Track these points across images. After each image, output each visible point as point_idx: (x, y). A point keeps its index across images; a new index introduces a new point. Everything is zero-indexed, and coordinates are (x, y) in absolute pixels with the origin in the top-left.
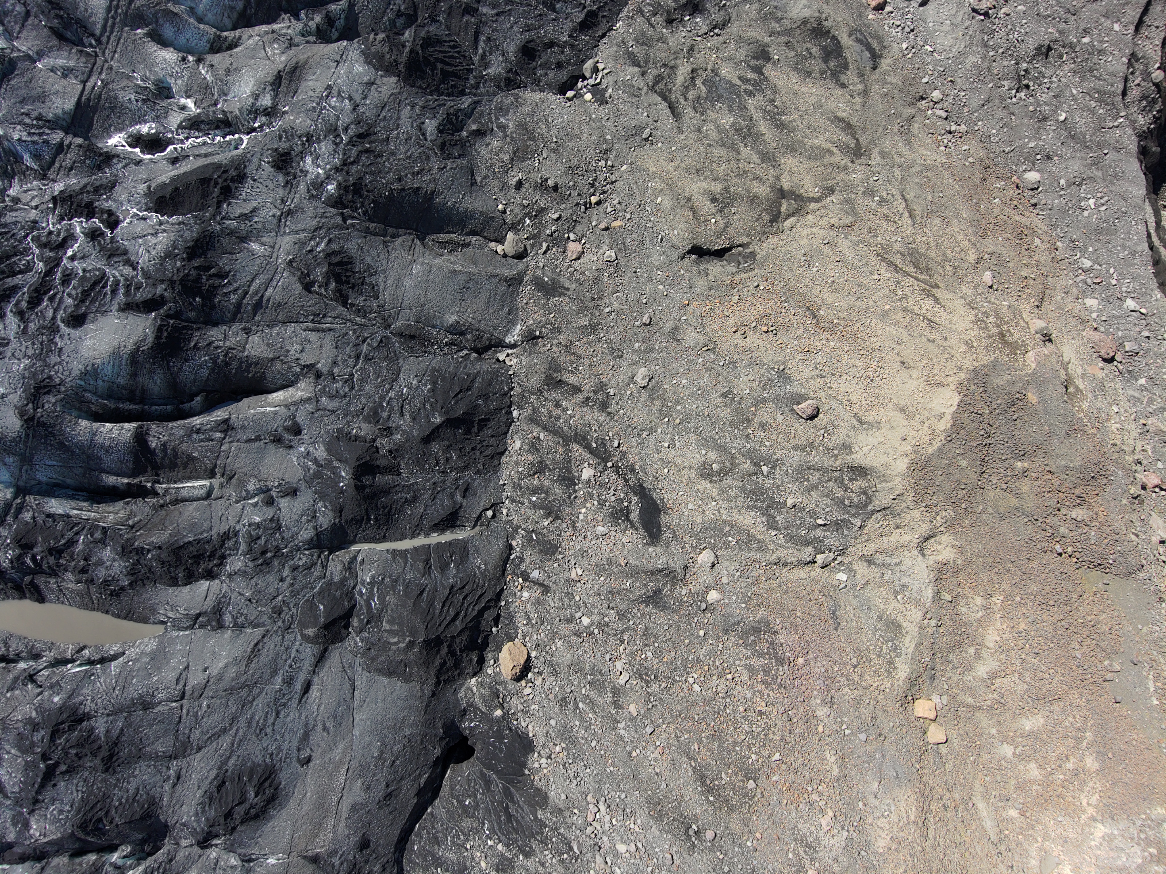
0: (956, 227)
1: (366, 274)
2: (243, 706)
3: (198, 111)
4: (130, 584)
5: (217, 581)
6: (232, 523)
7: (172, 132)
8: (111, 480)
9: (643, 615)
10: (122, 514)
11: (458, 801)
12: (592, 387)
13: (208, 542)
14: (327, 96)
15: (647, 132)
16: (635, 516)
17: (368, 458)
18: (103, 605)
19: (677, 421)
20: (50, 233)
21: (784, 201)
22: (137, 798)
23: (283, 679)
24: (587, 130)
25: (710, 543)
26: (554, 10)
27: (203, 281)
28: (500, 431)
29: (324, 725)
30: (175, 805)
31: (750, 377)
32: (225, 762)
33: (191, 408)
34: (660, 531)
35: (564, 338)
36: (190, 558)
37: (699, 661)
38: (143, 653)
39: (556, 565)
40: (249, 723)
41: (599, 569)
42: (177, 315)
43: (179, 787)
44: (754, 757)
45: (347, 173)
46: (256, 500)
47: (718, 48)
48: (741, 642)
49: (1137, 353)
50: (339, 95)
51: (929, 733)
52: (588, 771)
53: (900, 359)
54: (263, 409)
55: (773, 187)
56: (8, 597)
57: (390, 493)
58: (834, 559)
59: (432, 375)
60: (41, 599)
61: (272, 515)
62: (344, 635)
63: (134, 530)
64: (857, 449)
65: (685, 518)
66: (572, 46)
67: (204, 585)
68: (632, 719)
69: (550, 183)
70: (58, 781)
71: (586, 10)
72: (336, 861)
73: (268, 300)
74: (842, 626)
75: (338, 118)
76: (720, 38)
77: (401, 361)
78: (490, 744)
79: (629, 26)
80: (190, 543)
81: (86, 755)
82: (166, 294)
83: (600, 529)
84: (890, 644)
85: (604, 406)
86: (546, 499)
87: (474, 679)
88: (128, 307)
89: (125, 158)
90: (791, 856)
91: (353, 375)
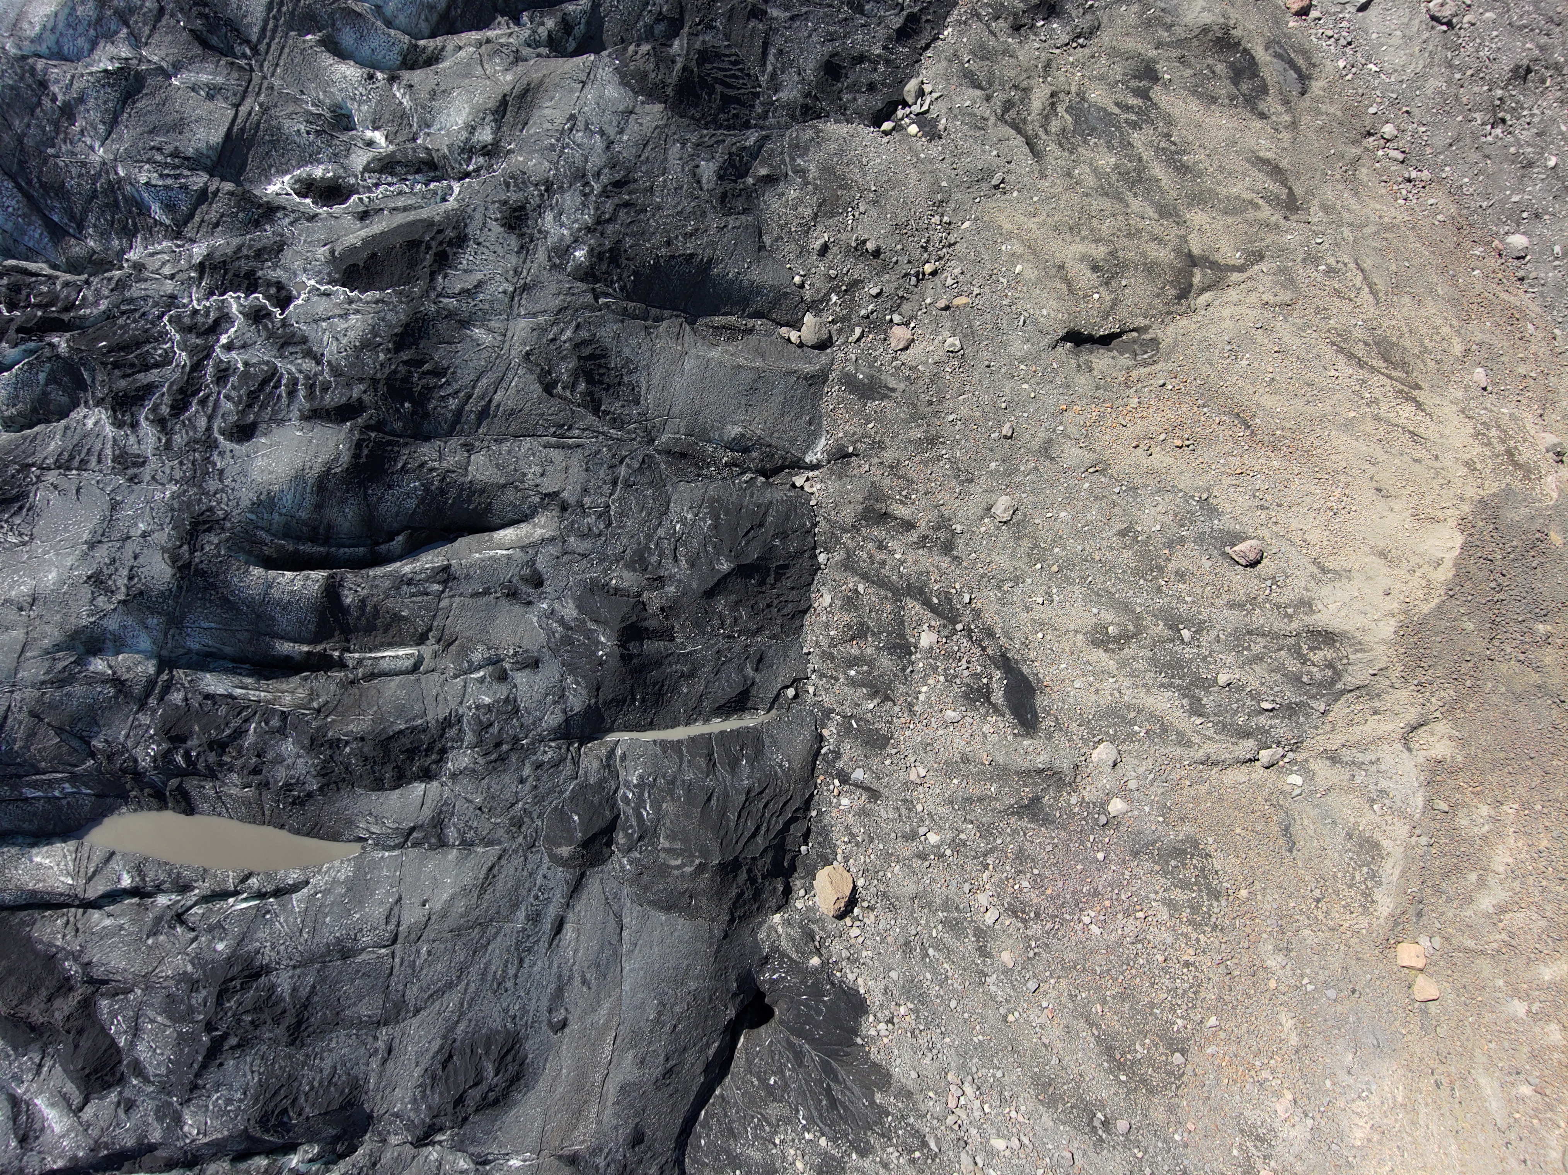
0: (1431, 308)
1: (624, 371)
2: (474, 953)
3: (391, 148)
4: (321, 789)
5: (435, 784)
6: (453, 705)
7: (356, 177)
8: (286, 648)
9: (1015, 831)
10: (301, 694)
11: (759, 1079)
12: (930, 521)
13: (424, 731)
14: (571, 130)
15: (999, 176)
16: (998, 696)
17: (635, 619)
18: (279, 816)
19: (1055, 568)
20: (195, 312)
21: (1197, 271)
22: (334, 1080)
23: (527, 916)
24: (914, 175)
25: (1107, 734)
26: (862, 12)
27: (415, 380)
28: (802, 581)
29: (583, 975)
30: (385, 1088)
31: (1159, 508)
32: (451, 1029)
33: (389, 550)
34: (1037, 718)
35: (888, 456)
36: (402, 752)
37: (1096, 893)
38: (335, 882)
39: (887, 762)
40: (484, 975)
41: (950, 769)
42: (379, 426)
43: (390, 1064)
44: (1179, 1021)
45: (602, 234)
46: (482, 673)
47: (1084, 64)
48: (1157, 868)
50: (587, 127)
51: (1415, 988)
52: (947, 1040)
53: (1374, 484)
54: (492, 553)
55: (1178, 251)
56: (142, 808)
57: (661, 664)
58: (1284, 756)
59: (711, 506)
60: (189, 810)
61: (505, 694)
62: (606, 856)
63: (322, 716)
64: (1320, 607)
65: (1071, 700)
66: (887, 62)
67: (418, 788)
68: (1007, 972)
69: (870, 246)
70: (226, 1060)
71: (905, 13)
72: (601, 1161)
73: (498, 406)
74: (1297, 846)
75: (586, 161)
76: (1087, 51)
77: (669, 488)
78: (801, 1003)
79: (962, 33)
80: (401, 732)
81: (265, 1023)
82: (365, 397)
83: (950, 715)
84: (1365, 869)
85: (948, 548)
86: (869, 673)
87: (778, 915)
88: (315, 415)
89: (293, 211)
90: (1235, 1152)
91: (608, 506)
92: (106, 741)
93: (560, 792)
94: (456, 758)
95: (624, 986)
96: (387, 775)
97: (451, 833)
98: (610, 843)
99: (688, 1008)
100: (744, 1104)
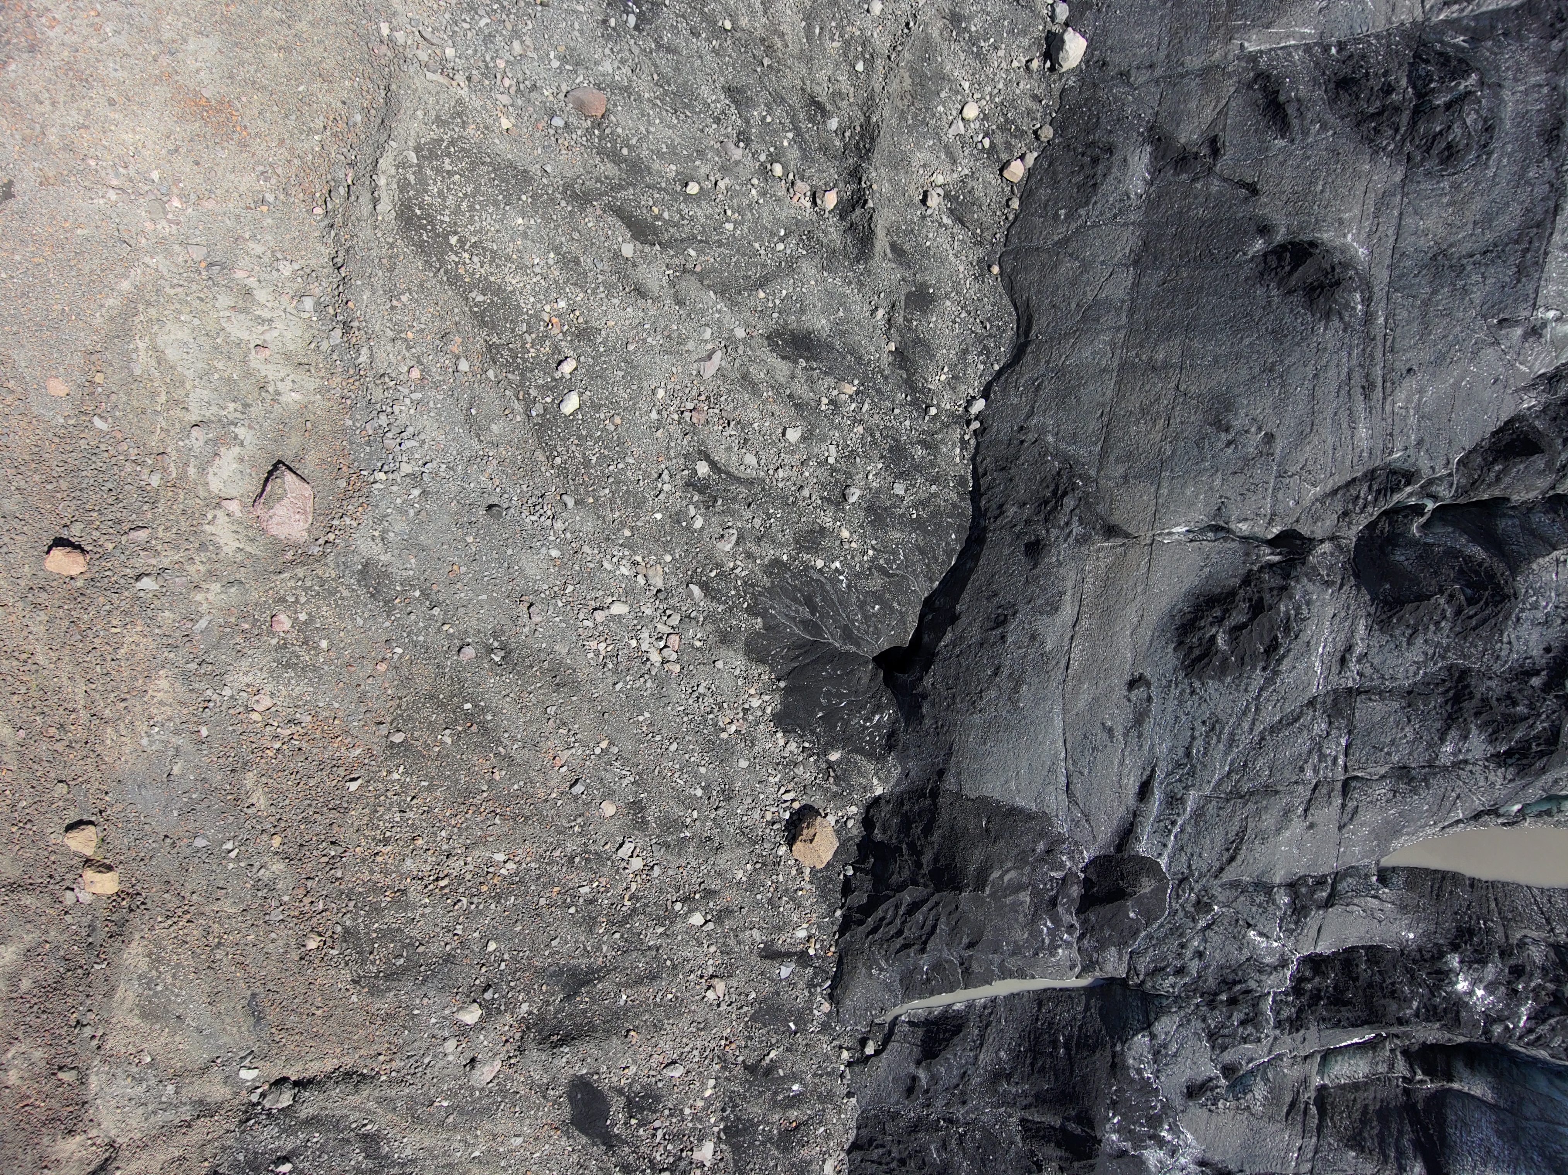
2: (1246, 763)
4: (1442, 952)
5: (1304, 952)
11: (892, 607)
13: (1323, 1020)
16: (617, 1103)
18: (1480, 900)
22: (1409, 630)
23: (1183, 802)
29: (1111, 735)
30: (1346, 618)
32: (1270, 681)
34: (570, 1094)
36: (1350, 998)
38: (1412, 833)
39: (752, 993)
40: (1232, 740)
41: (676, 1007)
43: (1341, 644)
44: (397, 777)
48: (421, 948)
57: (1037, 1095)
58: (263, 1095)
62: (1091, 869)
65: (527, 1119)
67: (1324, 948)
68: (608, 795)
70: (1542, 657)
72: (1077, 528)
74: (244, 1002)
78: (846, 695)
80: (1353, 1024)
81: (1498, 700)
83: (677, 1071)
84: (159, 987)
86: (775, 1092)
87: (877, 793)
93: (1152, 938)
94: (1282, 982)
95: (1061, 724)
96: (1364, 967)
97: (1284, 900)
98: (1087, 883)
99: (981, 692)
100: (908, 580)
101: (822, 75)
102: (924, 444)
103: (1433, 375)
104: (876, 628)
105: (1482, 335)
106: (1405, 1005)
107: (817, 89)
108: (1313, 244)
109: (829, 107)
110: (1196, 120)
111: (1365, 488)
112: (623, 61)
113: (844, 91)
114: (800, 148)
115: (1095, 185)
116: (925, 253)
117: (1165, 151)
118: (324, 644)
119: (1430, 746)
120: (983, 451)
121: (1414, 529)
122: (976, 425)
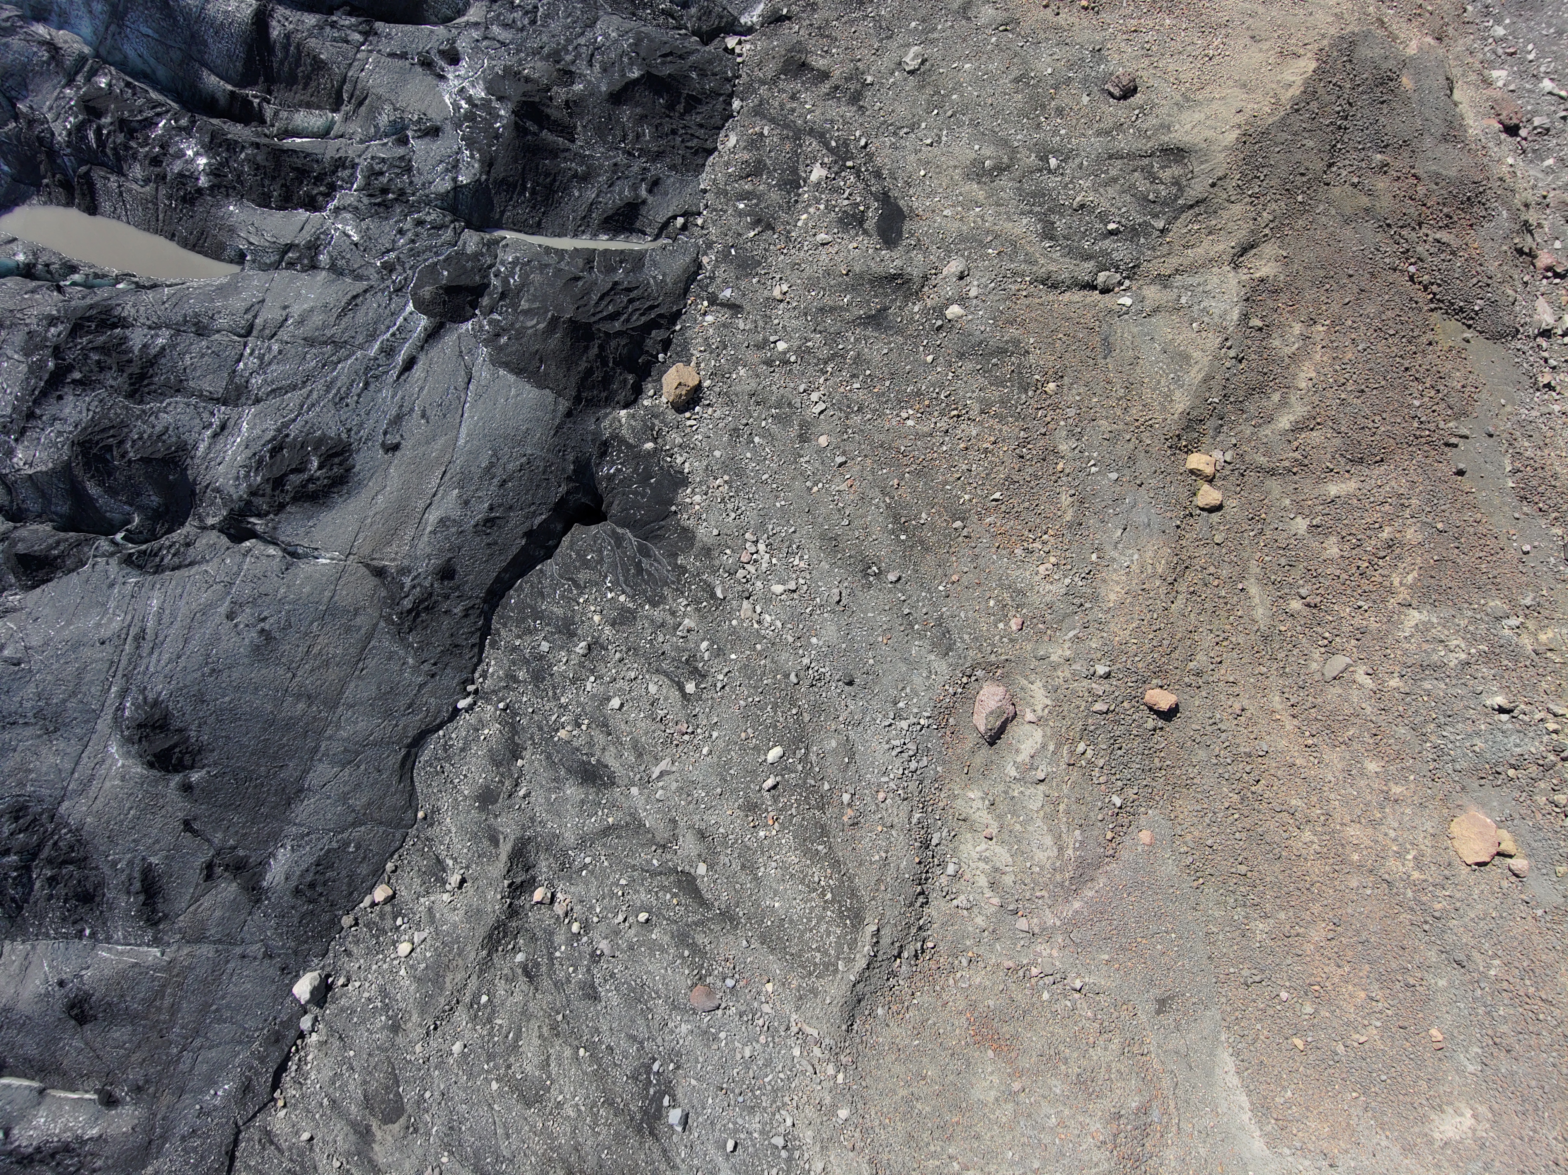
2: (324, 366)
4: (211, 189)
5: (319, 214)
6: (351, 156)
9: (858, 340)
11: (578, 556)
12: (844, 72)
13: (318, 161)
16: (870, 224)
18: (170, 221)
19: (950, 113)
22: (164, 437)
23: (382, 348)
25: (962, 256)
29: (423, 411)
30: (211, 460)
31: (1055, 57)
32: (286, 425)
34: (901, 238)
35: (818, 17)
36: (293, 171)
37: (919, 393)
38: (208, 285)
40: (329, 387)
43: (221, 441)
44: (966, 496)
46: (386, 140)
48: (979, 367)
49: (1548, 130)
51: (1201, 492)
52: (752, 504)
53: (1250, 33)
56: (51, 202)
57: (556, 157)
58: (1119, 283)
59: (637, 36)
60: (93, 208)
61: (402, 154)
62: (468, 314)
64: (1177, 127)
65: (936, 226)
67: (302, 214)
68: (821, 451)
70: (66, 393)
72: (407, 581)
74: (1114, 353)
77: (601, 12)
78: (631, 493)
80: (295, 151)
83: (822, 237)
84: (1171, 376)
85: (855, 99)
86: (757, 205)
87: (625, 410)
92: (31, 107)
93: (436, 253)
94: (343, 197)
95: (462, 430)
96: (275, 193)
97: (323, 258)
98: (474, 305)
99: (520, 470)
100: (559, 575)
101: (518, 998)
102: (515, 679)
103: (85, 635)
104: (595, 542)
105: (38, 657)
106: (251, 157)
107: (525, 988)
108: (151, 765)
109: (520, 971)
110: (219, 900)
111: (166, 561)
112: (672, 1032)
113: (503, 982)
114: (552, 943)
115: (318, 865)
116: (474, 837)
117: (251, 879)
118: (992, 603)
119: (174, 347)
120: (470, 665)
121: (137, 520)
122: (470, 688)
